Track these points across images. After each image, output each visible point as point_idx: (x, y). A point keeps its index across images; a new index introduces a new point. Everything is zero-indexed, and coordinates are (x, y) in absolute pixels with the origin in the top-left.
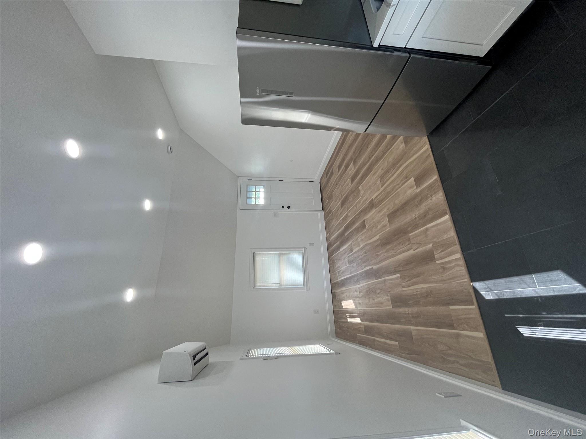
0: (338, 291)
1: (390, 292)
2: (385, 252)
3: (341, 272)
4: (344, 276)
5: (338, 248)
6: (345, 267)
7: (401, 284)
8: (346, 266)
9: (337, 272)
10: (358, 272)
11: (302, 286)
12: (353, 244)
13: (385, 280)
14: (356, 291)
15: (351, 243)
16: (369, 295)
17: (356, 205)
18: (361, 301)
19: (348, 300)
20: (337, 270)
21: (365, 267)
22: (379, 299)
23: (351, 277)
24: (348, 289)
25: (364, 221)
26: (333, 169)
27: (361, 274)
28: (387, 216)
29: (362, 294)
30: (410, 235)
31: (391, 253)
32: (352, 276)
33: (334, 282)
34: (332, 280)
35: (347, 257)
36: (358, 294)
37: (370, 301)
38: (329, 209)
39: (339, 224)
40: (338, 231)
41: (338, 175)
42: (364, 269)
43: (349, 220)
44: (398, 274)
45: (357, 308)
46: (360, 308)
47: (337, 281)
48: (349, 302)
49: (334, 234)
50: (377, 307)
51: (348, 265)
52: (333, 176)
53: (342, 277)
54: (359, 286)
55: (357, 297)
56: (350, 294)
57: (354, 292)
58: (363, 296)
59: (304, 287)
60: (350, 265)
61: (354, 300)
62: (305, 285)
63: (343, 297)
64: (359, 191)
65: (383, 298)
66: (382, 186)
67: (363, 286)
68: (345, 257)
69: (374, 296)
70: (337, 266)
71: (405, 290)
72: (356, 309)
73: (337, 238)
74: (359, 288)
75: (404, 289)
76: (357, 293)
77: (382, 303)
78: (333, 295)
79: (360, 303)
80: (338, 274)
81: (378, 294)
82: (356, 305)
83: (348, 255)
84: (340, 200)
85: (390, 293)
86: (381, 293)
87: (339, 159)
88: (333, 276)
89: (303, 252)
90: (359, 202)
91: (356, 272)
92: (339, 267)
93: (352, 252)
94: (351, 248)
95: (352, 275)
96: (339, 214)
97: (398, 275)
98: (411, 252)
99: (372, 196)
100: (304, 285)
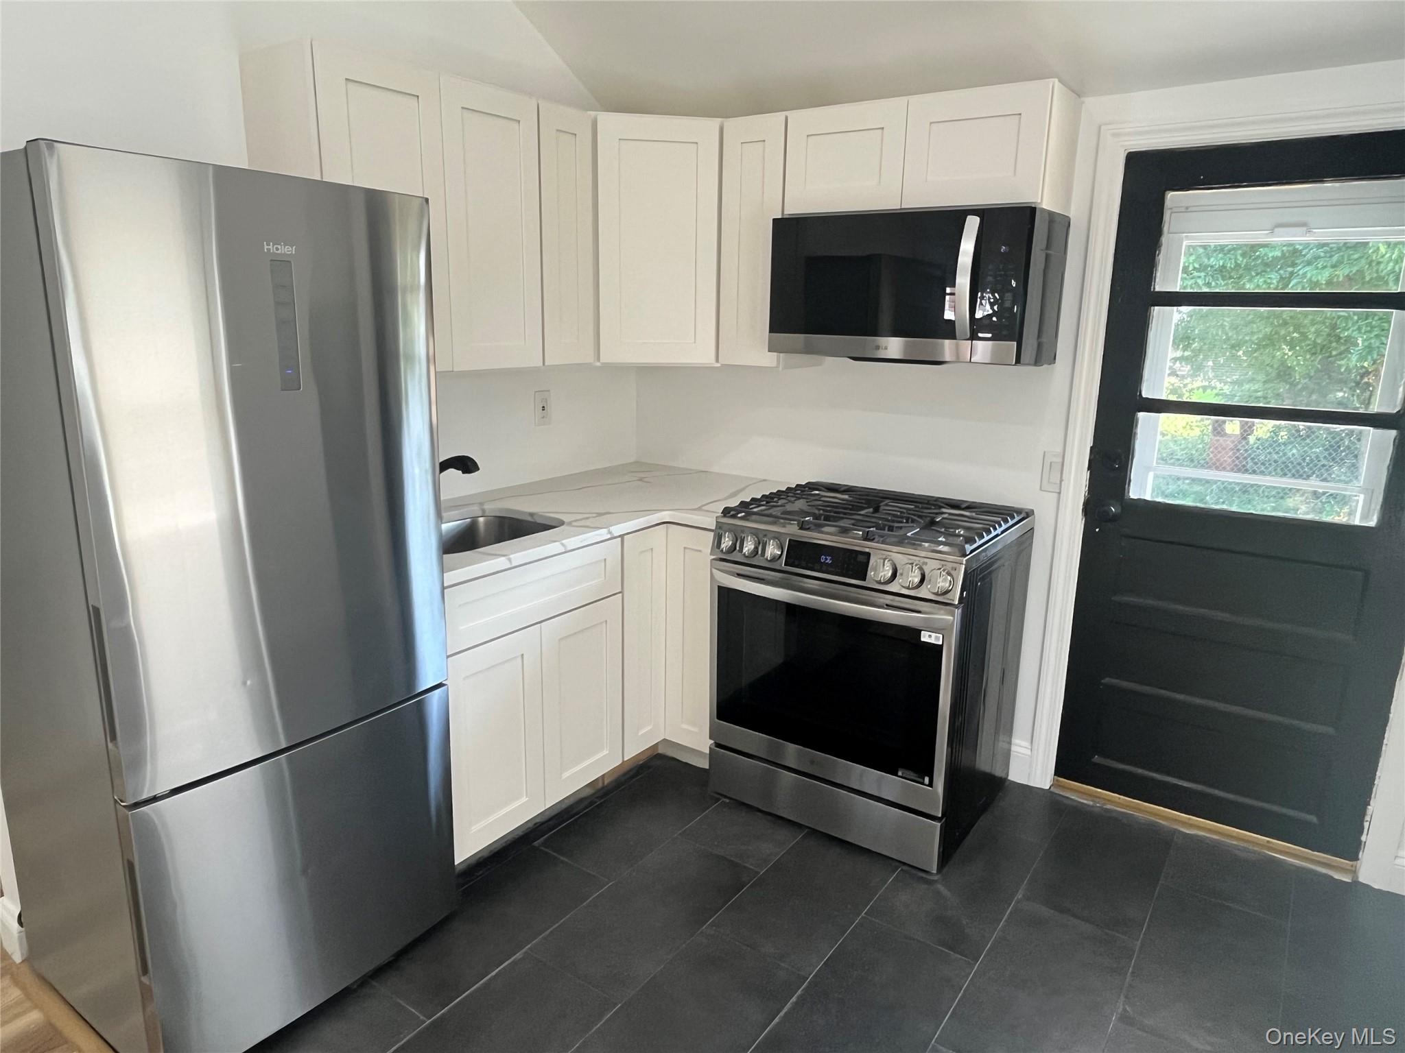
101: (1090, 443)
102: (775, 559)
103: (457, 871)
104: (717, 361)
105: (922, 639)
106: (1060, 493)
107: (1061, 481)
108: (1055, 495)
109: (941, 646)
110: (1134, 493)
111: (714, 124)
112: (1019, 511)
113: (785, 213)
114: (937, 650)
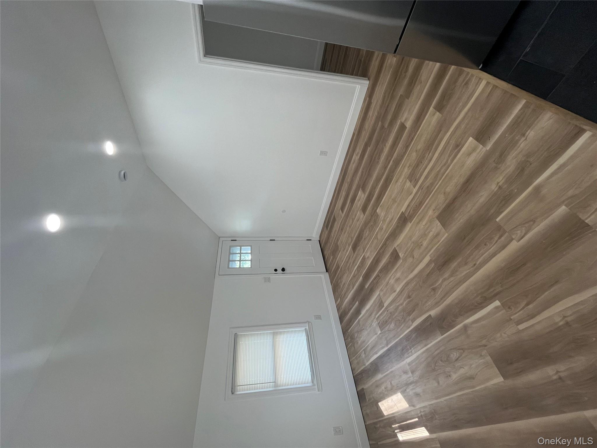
0: (367, 385)
1: (486, 346)
2: (451, 275)
3: (369, 348)
4: (376, 353)
5: (358, 312)
6: (374, 338)
7: (511, 319)
8: (376, 336)
9: (362, 351)
10: (401, 336)
11: (310, 384)
12: (382, 294)
13: (465, 327)
14: (405, 372)
15: (379, 294)
16: (434, 370)
17: (376, 238)
18: (419, 390)
19: (392, 395)
20: (361, 349)
21: (413, 320)
22: (462, 371)
23: (389, 350)
24: (387, 375)
25: (395, 250)
26: (334, 216)
27: (407, 338)
28: (436, 219)
29: (417, 373)
30: (498, 220)
31: (464, 271)
32: (391, 347)
33: (359, 371)
34: (354, 369)
35: (375, 320)
36: (410, 377)
37: (441, 383)
38: (336, 266)
39: (354, 276)
40: (353, 288)
41: (343, 216)
42: (412, 325)
43: (369, 263)
44: (495, 300)
45: (414, 406)
46: (421, 405)
47: (365, 367)
48: (394, 400)
49: (348, 296)
50: (461, 389)
51: (380, 332)
52: (336, 223)
53: (372, 357)
54: (408, 360)
55: (407, 385)
56: (393, 382)
57: (401, 376)
58: (421, 377)
59: (313, 386)
60: (382, 332)
61: (403, 393)
62: (315, 382)
63: (380, 393)
64: (378, 216)
65: (471, 365)
66: (414, 187)
67: (418, 357)
68: (372, 321)
69: (448, 369)
70: (359, 342)
71: (526, 328)
72: (413, 408)
73: (353, 299)
74: (409, 364)
75: (521, 327)
76: (408, 376)
77: (471, 378)
78: (361, 396)
79: (417, 395)
80: (363, 356)
81: (457, 360)
82: (409, 400)
83: (376, 314)
84: (349, 245)
85: (486, 348)
86: (463, 355)
87: (342, 198)
88: (356, 362)
89: (307, 328)
90: (381, 229)
91: (398, 338)
92: (364, 342)
93: (383, 306)
94: (380, 301)
95: (389, 346)
96: (351, 264)
97: (497, 303)
98: (514, 246)
99: (401, 209)
100: (313, 382)
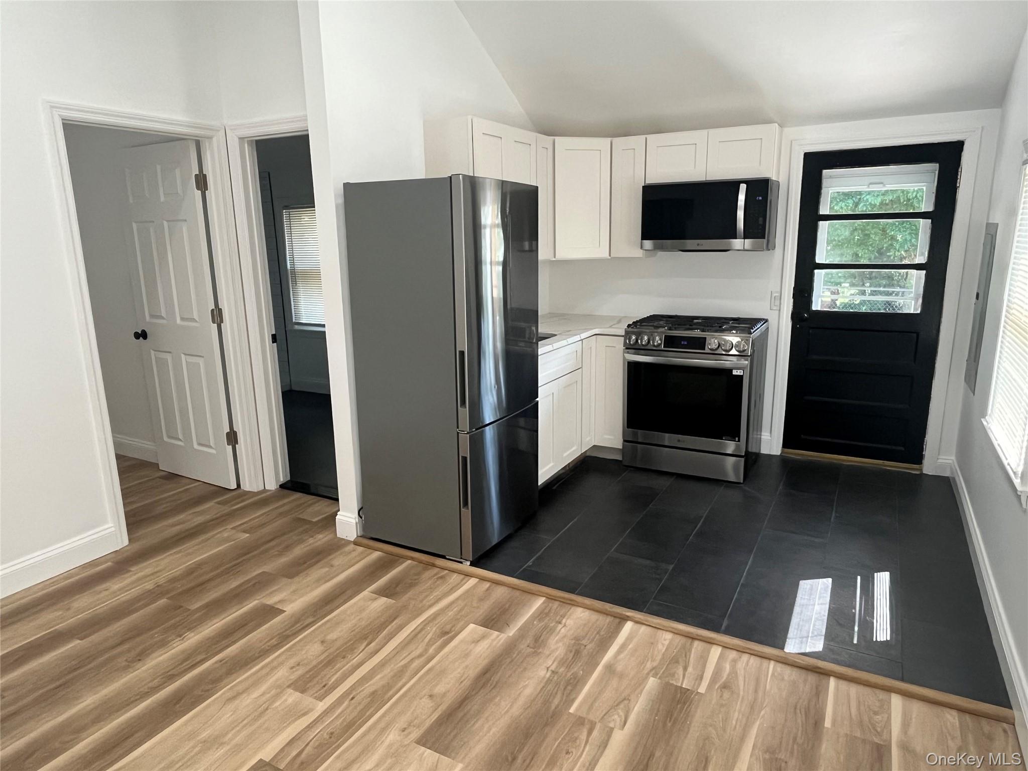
66: (320, 700)
101: (793, 285)
102: (659, 345)
103: (539, 488)
104: (610, 256)
105: (734, 374)
106: (780, 310)
107: (780, 304)
108: (778, 312)
109: (743, 375)
110: (814, 308)
111: (609, 140)
112: (764, 319)
113: (647, 182)
114: (741, 377)
